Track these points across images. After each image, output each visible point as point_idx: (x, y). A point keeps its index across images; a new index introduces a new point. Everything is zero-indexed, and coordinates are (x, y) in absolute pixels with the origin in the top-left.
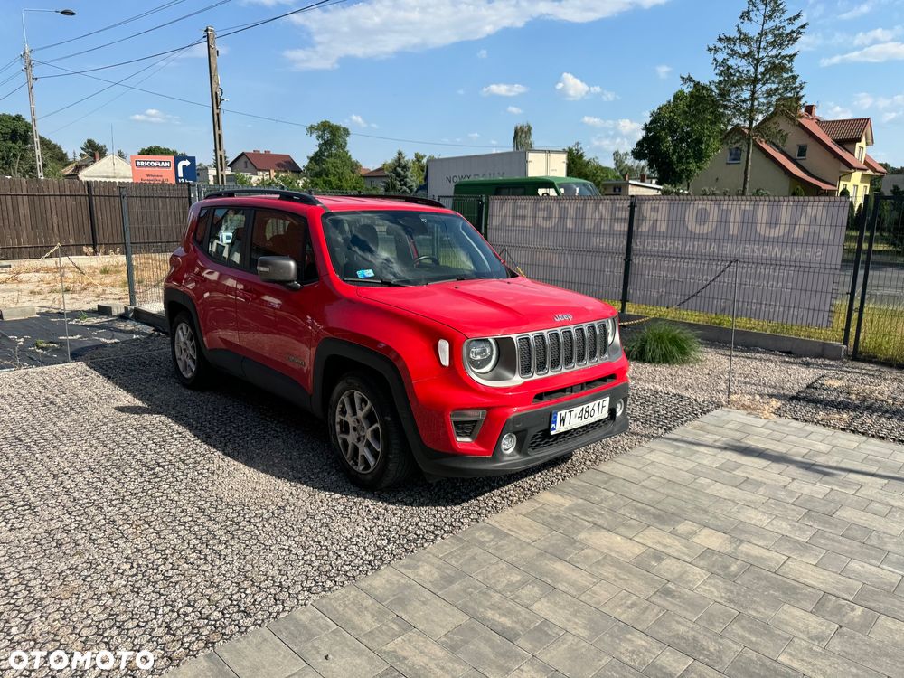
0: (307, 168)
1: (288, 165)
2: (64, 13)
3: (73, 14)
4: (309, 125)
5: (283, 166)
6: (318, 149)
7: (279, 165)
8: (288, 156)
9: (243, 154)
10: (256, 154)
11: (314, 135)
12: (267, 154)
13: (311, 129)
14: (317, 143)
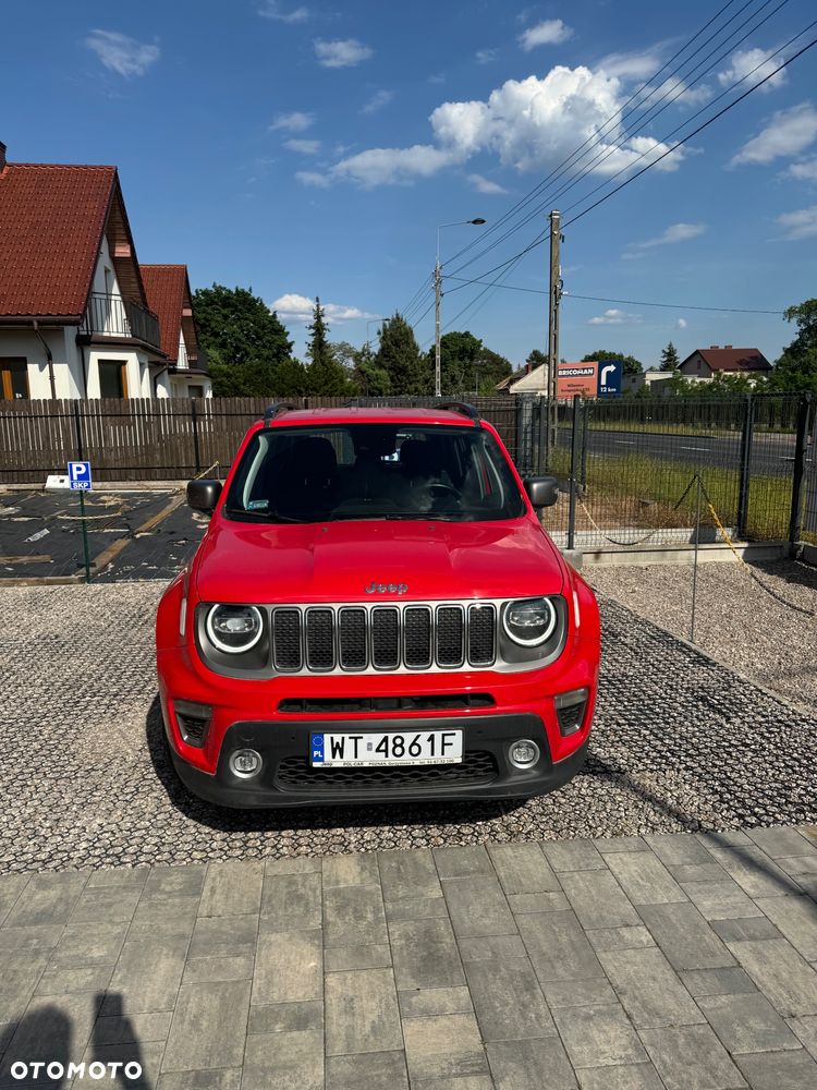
0: (779, 363)
1: (755, 362)
2: (474, 222)
3: (483, 222)
4: (788, 308)
5: (748, 363)
6: (798, 337)
7: (741, 362)
8: (756, 350)
9: (697, 352)
10: (714, 351)
11: (794, 320)
12: (728, 350)
13: (790, 313)
14: (798, 329)
